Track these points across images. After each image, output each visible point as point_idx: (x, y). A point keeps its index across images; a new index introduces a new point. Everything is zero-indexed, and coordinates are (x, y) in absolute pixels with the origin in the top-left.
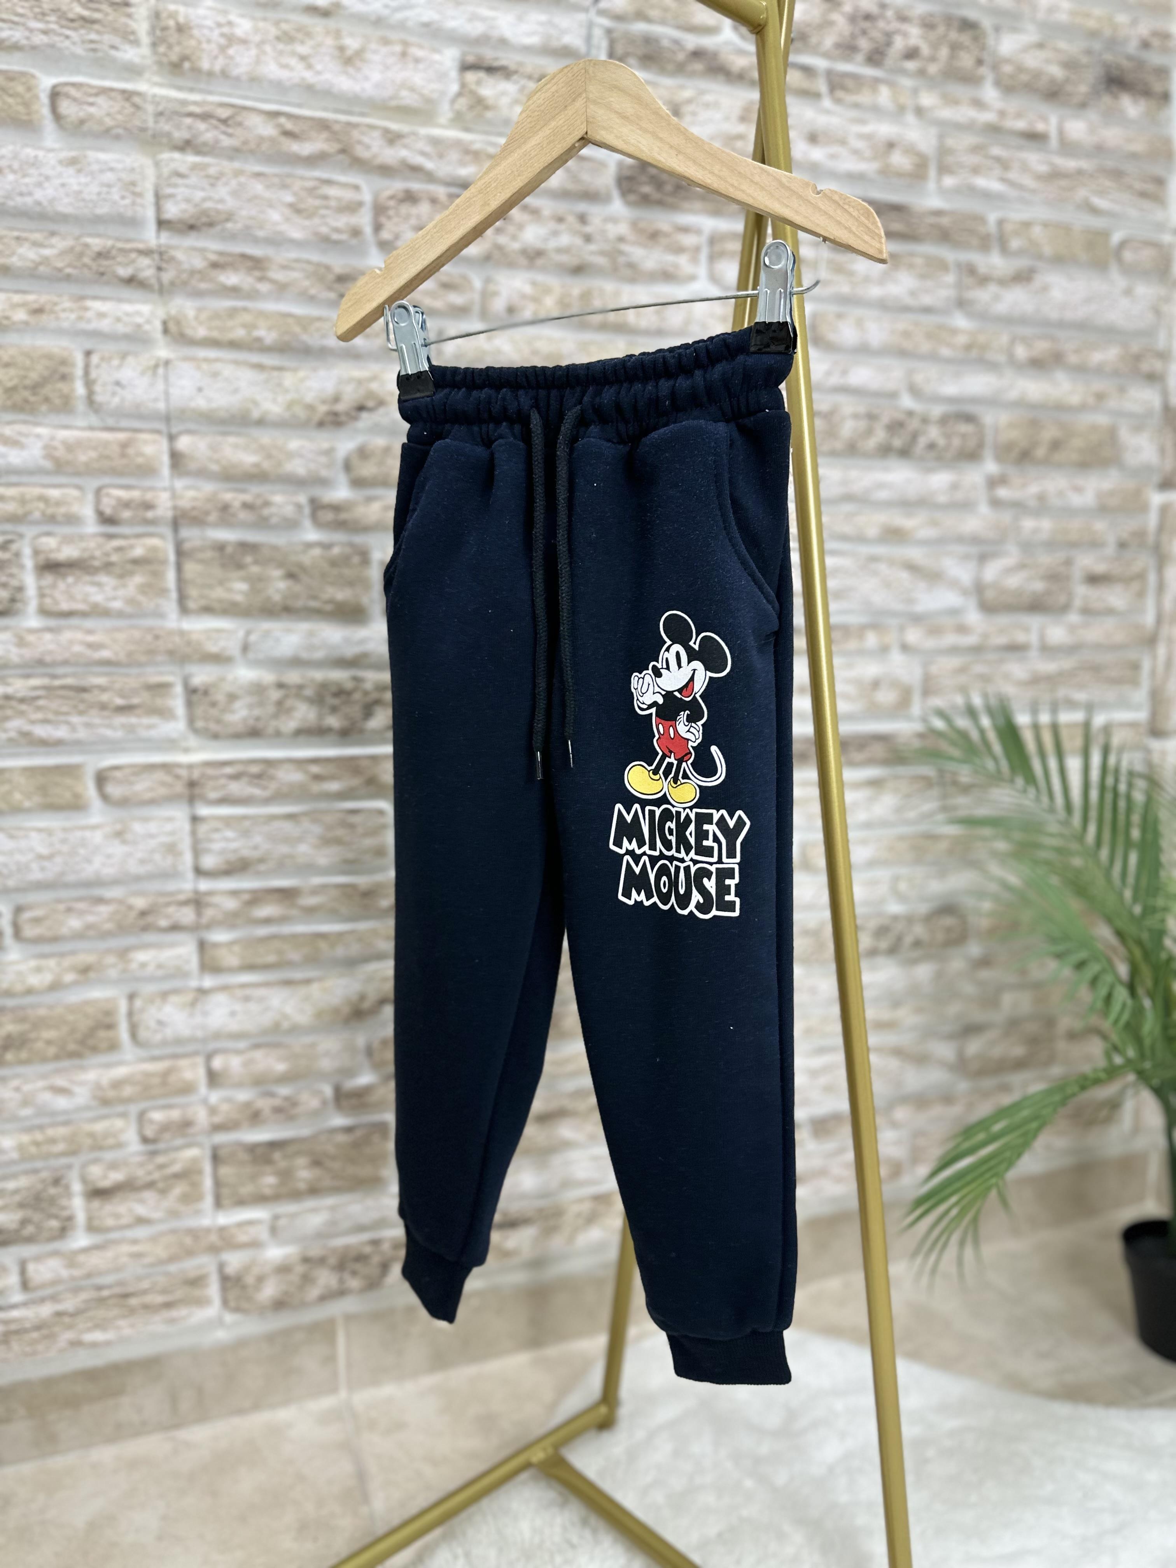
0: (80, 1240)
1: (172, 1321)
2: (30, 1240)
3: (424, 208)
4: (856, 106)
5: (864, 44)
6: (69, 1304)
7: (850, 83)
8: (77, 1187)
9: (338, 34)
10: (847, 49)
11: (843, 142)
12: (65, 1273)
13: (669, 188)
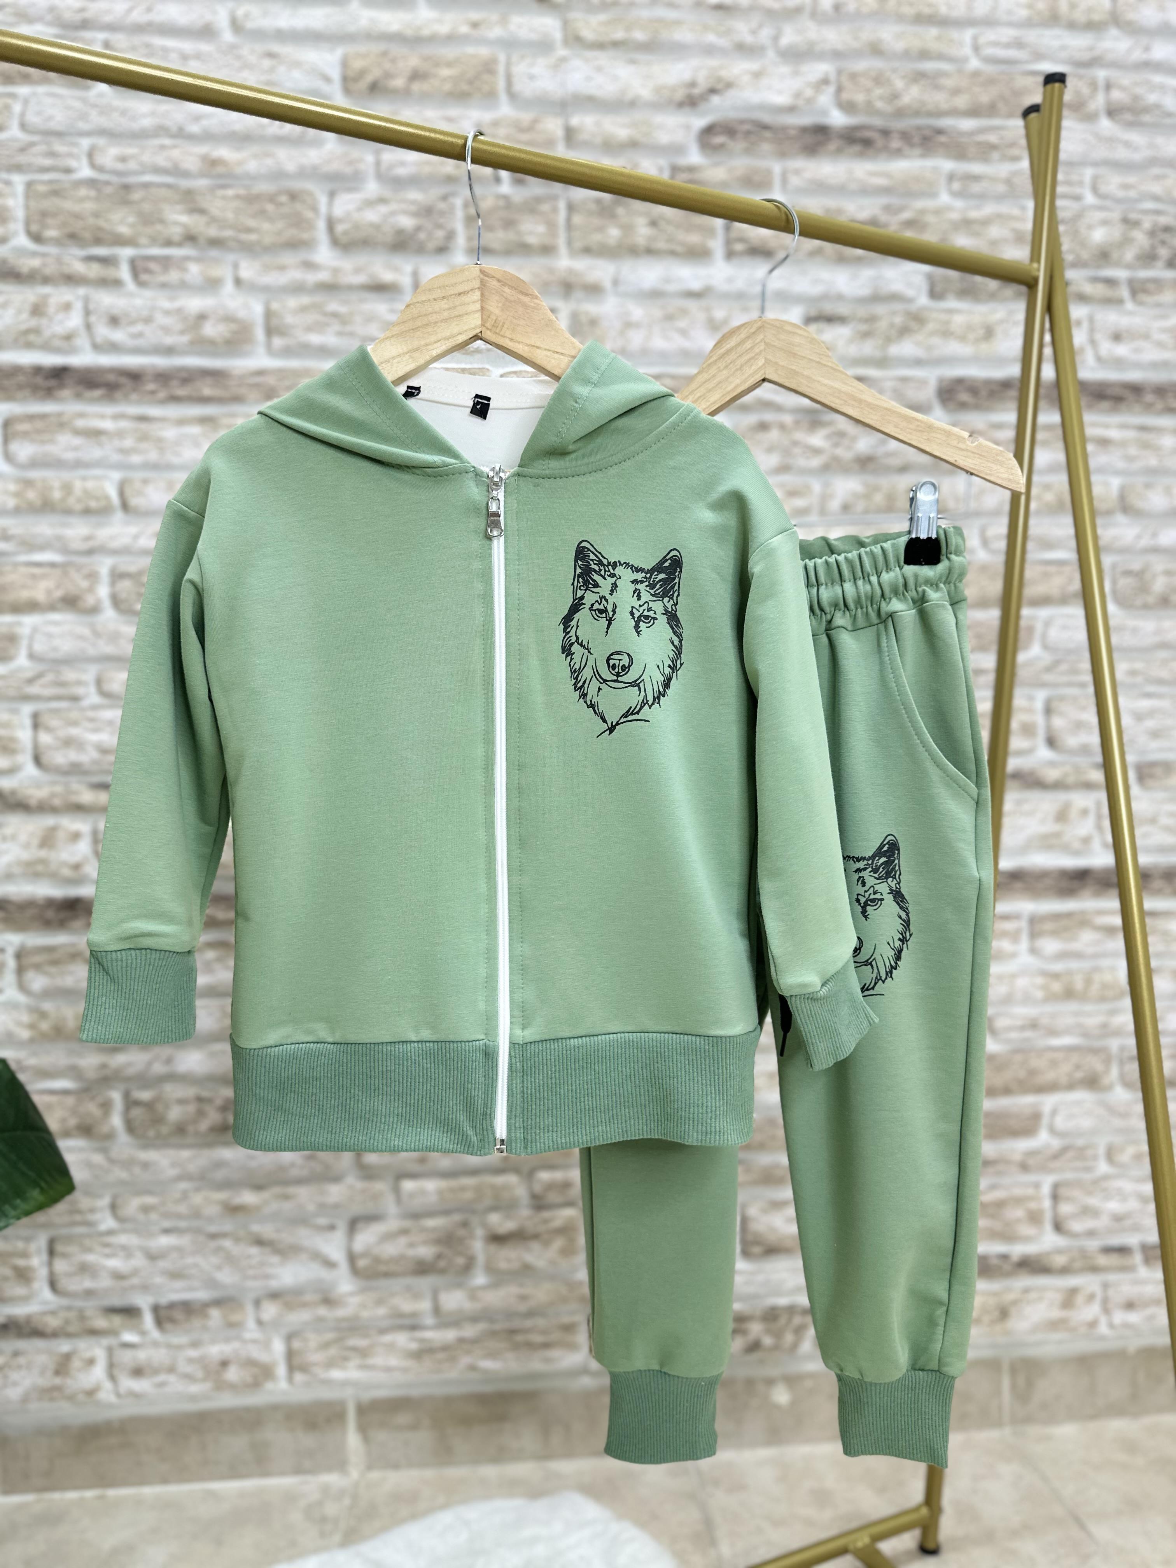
0: (480, 1279)
1: (548, 1360)
2: (442, 1272)
3: (774, 435)
4: (1158, 305)
5: (1164, 253)
6: (470, 1331)
7: (1151, 286)
8: (480, 1232)
9: (708, 310)
10: (1148, 258)
11: (1146, 336)
12: (468, 1306)
13: (984, 393)
